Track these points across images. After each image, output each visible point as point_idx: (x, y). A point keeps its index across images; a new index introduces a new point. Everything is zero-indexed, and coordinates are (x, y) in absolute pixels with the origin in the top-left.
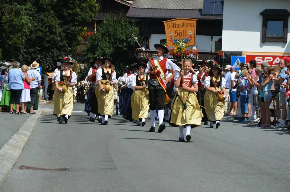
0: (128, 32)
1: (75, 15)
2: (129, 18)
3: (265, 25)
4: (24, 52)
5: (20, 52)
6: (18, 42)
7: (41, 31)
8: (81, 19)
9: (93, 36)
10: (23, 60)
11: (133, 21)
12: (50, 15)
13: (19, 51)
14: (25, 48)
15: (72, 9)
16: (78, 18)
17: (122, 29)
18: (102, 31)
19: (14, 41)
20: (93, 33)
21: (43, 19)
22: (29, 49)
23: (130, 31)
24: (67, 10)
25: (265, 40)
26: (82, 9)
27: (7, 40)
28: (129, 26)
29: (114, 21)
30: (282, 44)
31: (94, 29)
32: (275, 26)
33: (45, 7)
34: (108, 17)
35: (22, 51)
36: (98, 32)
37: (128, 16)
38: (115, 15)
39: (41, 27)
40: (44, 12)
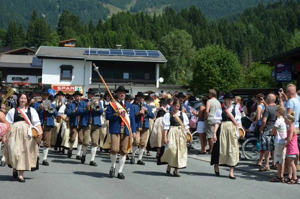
3: (62, 72)
25: (62, 79)
30: (70, 81)
32: (67, 72)
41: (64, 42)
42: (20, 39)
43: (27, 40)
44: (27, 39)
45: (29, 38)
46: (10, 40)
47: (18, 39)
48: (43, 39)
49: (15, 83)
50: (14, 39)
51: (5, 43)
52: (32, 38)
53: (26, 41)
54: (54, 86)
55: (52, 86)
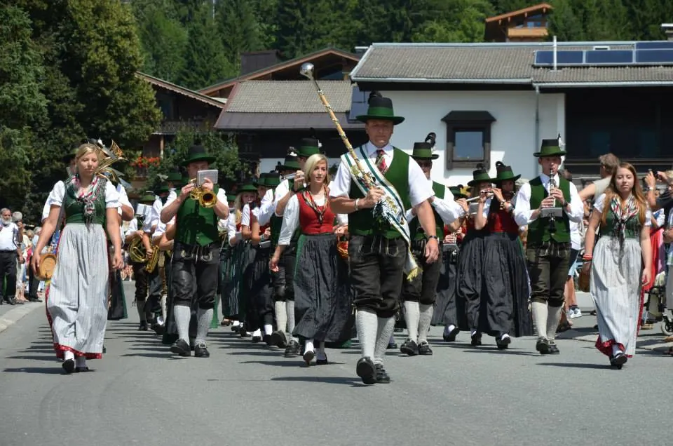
0: (221, 156)
1: (120, 129)
2: (219, 130)
3: (450, 139)
4: (31, 198)
5: (25, 199)
6: (19, 180)
8: (130, 136)
9: (158, 164)
10: (29, 213)
11: (230, 134)
12: (76, 132)
13: (23, 197)
14: (33, 191)
15: (113, 120)
16: (123, 135)
17: (210, 151)
18: (173, 154)
19: (13, 179)
20: (157, 158)
21: (63, 139)
22: (40, 193)
23: (224, 153)
24: (105, 121)
26: (132, 120)
28: (222, 143)
29: (194, 136)
31: (160, 152)
33: (65, 116)
34: (184, 129)
35: (27, 196)
36: (168, 157)
37: (219, 127)
38: (197, 126)
39: (58, 153)
40: (63, 125)
41: (505, 20)
42: (333, 16)
43: (359, 19)
44: (358, 13)
45: (368, 9)
46: (293, 23)
47: (325, 16)
48: (421, 13)
50: (308, 17)
51: (276, 33)
52: (382, 9)
53: (359, 24)
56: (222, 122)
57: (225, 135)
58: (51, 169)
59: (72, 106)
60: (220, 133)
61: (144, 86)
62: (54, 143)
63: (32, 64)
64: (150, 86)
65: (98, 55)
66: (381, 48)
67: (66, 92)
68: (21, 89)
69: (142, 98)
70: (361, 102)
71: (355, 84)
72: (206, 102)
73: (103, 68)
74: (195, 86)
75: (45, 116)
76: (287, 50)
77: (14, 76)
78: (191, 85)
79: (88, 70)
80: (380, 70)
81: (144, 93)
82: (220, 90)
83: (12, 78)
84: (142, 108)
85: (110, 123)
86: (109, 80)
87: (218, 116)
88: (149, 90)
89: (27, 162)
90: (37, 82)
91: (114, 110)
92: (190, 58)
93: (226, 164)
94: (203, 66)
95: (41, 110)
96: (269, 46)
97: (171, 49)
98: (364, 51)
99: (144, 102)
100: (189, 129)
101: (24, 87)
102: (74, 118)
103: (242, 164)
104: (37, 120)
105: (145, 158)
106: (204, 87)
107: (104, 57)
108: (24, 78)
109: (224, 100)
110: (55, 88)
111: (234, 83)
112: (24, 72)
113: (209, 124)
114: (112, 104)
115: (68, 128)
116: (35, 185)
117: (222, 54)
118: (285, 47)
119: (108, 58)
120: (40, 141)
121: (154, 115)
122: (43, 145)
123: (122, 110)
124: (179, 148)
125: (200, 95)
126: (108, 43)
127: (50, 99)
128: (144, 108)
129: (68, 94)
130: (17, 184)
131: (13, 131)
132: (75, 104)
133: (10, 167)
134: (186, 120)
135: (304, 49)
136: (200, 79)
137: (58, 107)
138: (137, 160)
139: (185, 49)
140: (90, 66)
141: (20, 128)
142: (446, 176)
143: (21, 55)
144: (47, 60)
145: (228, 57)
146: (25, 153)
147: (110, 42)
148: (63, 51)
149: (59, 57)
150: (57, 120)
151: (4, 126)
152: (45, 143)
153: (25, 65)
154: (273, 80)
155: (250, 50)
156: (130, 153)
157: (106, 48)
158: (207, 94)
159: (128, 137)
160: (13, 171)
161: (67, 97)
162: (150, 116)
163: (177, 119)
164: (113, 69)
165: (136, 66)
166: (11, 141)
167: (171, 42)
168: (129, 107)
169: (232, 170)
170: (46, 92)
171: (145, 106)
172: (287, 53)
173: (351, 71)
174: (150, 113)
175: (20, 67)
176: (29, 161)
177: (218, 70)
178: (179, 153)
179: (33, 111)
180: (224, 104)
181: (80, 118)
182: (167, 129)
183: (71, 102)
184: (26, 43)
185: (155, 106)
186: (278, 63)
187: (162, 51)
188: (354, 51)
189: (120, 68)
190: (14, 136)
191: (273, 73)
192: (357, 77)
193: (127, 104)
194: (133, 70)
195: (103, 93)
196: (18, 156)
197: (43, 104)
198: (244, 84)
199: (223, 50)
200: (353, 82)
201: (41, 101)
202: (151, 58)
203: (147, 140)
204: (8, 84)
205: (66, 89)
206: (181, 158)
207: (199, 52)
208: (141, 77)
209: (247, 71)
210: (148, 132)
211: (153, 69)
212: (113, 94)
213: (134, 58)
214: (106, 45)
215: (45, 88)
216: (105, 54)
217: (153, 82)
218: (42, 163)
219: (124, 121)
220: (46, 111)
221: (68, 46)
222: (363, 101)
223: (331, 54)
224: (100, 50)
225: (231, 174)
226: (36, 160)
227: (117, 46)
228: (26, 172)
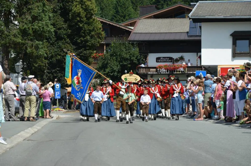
1: (87, 41)
2: (130, 41)
3: (234, 44)
5: (45, 73)
6: (42, 64)
7: (60, 55)
9: (103, 56)
10: (46, 79)
11: (135, 43)
12: (67, 43)
13: (43, 72)
14: (48, 69)
15: (84, 37)
16: (88, 44)
17: (126, 50)
18: (110, 52)
19: (39, 64)
20: (103, 54)
21: (61, 46)
22: (51, 70)
23: (133, 51)
24: (80, 38)
25: (235, 55)
26: (92, 37)
27: (34, 64)
28: (132, 47)
29: (119, 43)
31: (104, 51)
33: (62, 36)
34: (114, 40)
35: (45, 71)
36: (107, 53)
38: (120, 39)
39: (59, 52)
40: (61, 40)
49: (160, 67)
54: (221, 68)
55: (219, 69)
56: (132, 37)
57: (133, 43)
58: (56, 59)
59: (65, 31)
60: (131, 42)
61: (97, 22)
62: (57, 48)
63: (47, 13)
64: (100, 22)
65: (77, 8)
66: (203, 3)
67: (62, 25)
68: (43, 24)
69: (96, 27)
70: (194, 28)
71: (191, 20)
72: (124, 28)
73: (79, 14)
74: (119, 21)
75: (53, 36)
76: (160, 5)
77: (39, 18)
78: (117, 21)
79: (72, 15)
80: (202, 13)
81: (97, 25)
82: (130, 23)
83: (39, 19)
84: (96, 32)
85: (82, 38)
86: (82, 19)
87: (129, 35)
88: (99, 24)
89: (45, 56)
90: (49, 21)
91: (84, 33)
92: (117, 9)
93: (134, 56)
94: (123, 13)
95: (51, 33)
96: (152, 3)
97: (108, 5)
98: (195, 5)
99: (97, 29)
100: (117, 40)
101: (44, 23)
102: (66, 37)
103: (141, 56)
104: (50, 38)
105: (98, 54)
106: (123, 22)
107: (79, 9)
108: (44, 19)
109: (132, 28)
110: (58, 23)
111: (137, 20)
112: (44, 16)
113: (126, 39)
114: (83, 30)
115: (63, 41)
116: (49, 67)
117: (131, 7)
118: (159, 4)
119: (81, 10)
120: (51, 47)
121: (101, 35)
122: (52, 49)
123: (87, 33)
124: (112, 49)
125: (122, 25)
126: (81, 3)
127: (55, 28)
128: (97, 32)
129: (63, 26)
130: (41, 66)
131: (39, 42)
132: (67, 30)
133: (38, 58)
134: (115, 37)
135: (167, 4)
136: (121, 19)
137: (59, 32)
138: (94, 55)
139: (114, 5)
140: (73, 13)
141: (42, 41)
142: (232, 60)
143: (42, 8)
144: (54, 10)
145: (134, 9)
146: (44, 52)
147: (82, 2)
148: (61, 7)
149: (59, 10)
150: (59, 38)
151: (36, 40)
152: (53, 48)
153: (44, 13)
154: (154, 18)
155: (143, 5)
156: (91, 52)
157: (80, 5)
158: (125, 25)
159: (90, 45)
160: (39, 60)
161: (63, 27)
162: (100, 35)
163: (111, 36)
164: (83, 14)
165: (93, 13)
166: (38, 47)
167: (108, 2)
168: (90, 31)
169: (136, 59)
170: (53, 25)
171: (98, 31)
172: (160, 6)
173: (189, 14)
174: (99, 34)
175: (42, 14)
176: (46, 56)
177: (130, 14)
178: (113, 51)
179: (48, 33)
180: (132, 29)
181: (69, 36)
182: (107, 41)
183: (65, 30)
184: (45, 3)
185: (102, 31)
186: (156, 11)
187: (104, 6)
188: (190, 5)
189: (86, 14)
190: (40, 45)
191: (154, 15)
192: (192, 16)
193: (90, 30)
194: (92, 15)
195: (79, 25)
196: (41, 53)
197: (52, 30)
198: (141, 20)
199: (131, 5)
200: (190, 19)
201: (51, 29)
202: (100, 9)
203: (99, 46)
204: (37, 21)
205: (62, 23)
206: (114, 54)
207: (121, 6)
208: (95, 18)
209: (142, 14)
210: (99, 42)
211: (100, 14)
212: (83, 25)
213: (92, 9)
214: (80, 4)
215: (53, 23)
216: (80, 8)
217: (100, 20)
218: (52, 57)
219: (88, 37)
220: (54, 33)
221: (63, 5)
222: (194, 27)
223: (180, 6)
224: (78, 6)
225: (135, 61)
226: (49, 55)
227: (85, 4)
228: (45, 61)
